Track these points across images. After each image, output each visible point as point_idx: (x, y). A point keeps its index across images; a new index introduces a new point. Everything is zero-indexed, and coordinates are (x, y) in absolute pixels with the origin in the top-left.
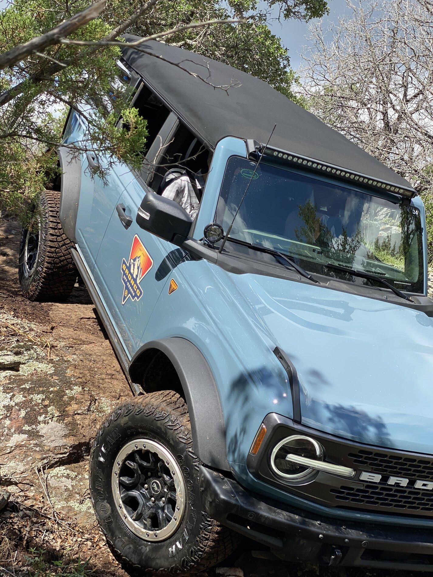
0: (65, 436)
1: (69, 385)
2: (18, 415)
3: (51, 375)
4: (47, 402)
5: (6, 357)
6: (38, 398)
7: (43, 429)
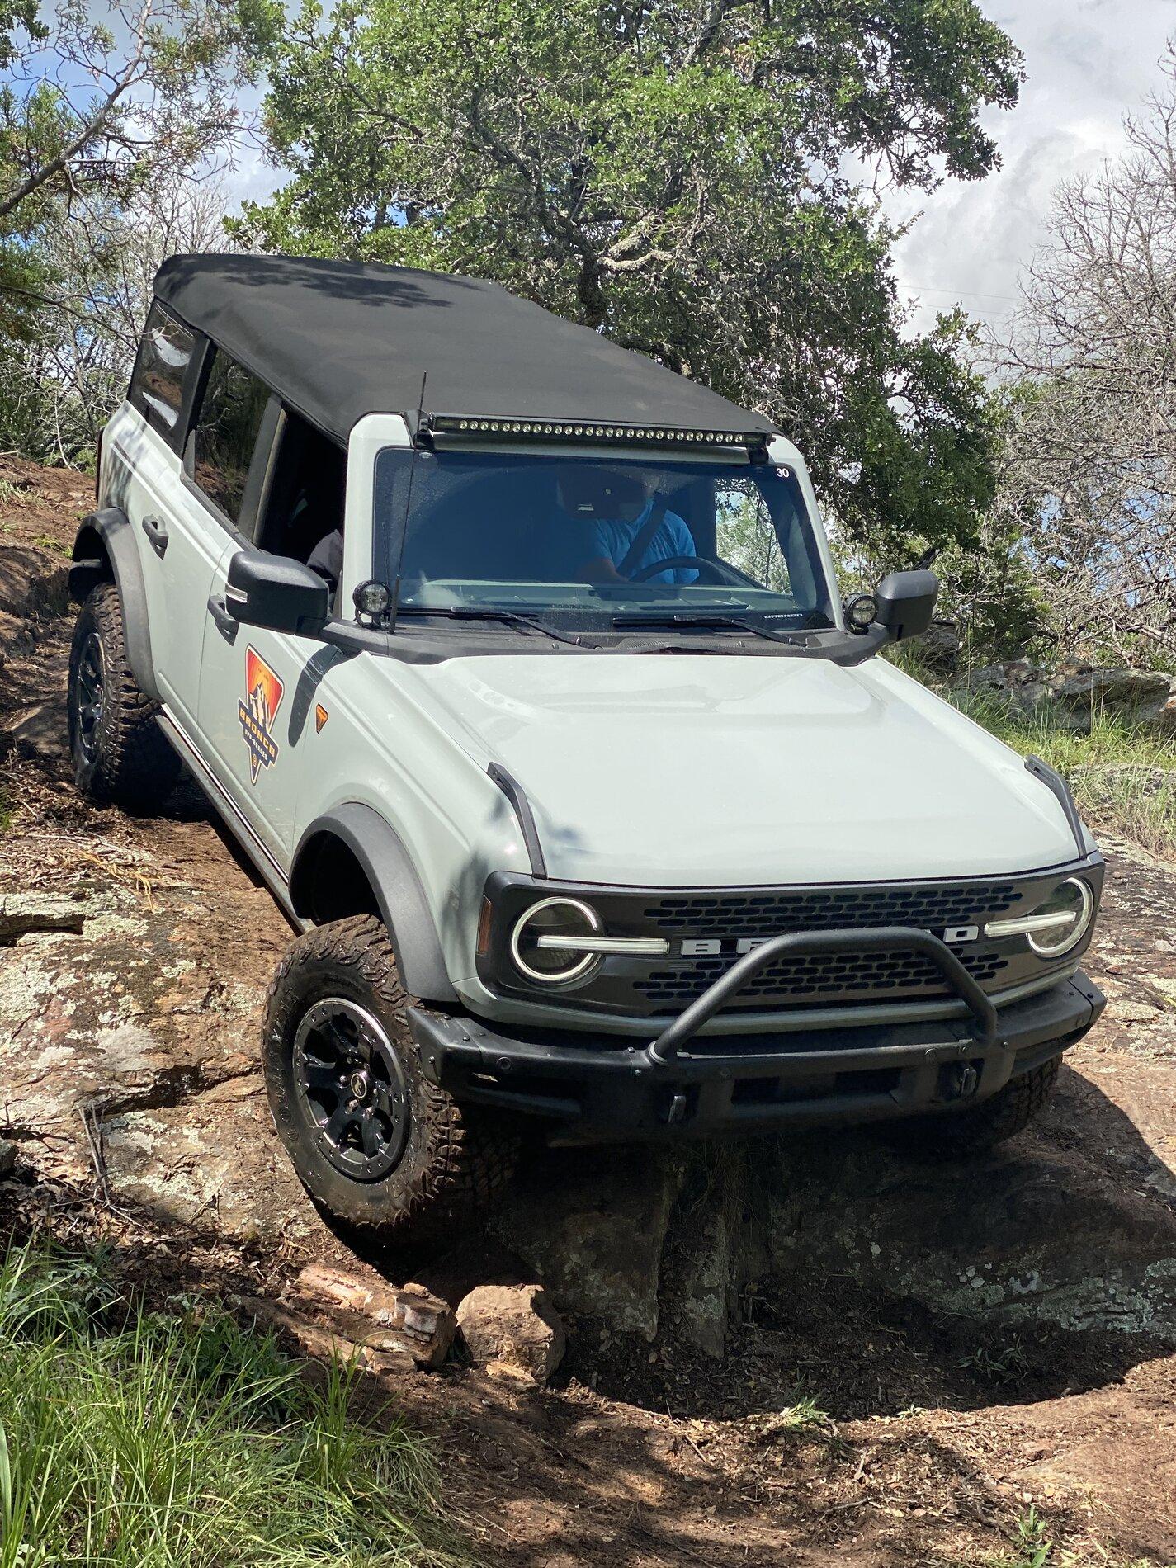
0: (148, 1052)
1: (171, 956)
2: (61, 1011)
3: (140, 940)
4: (119, 988)
5: (57, 906)
6: (102, 979)
7: (106, 1038)
